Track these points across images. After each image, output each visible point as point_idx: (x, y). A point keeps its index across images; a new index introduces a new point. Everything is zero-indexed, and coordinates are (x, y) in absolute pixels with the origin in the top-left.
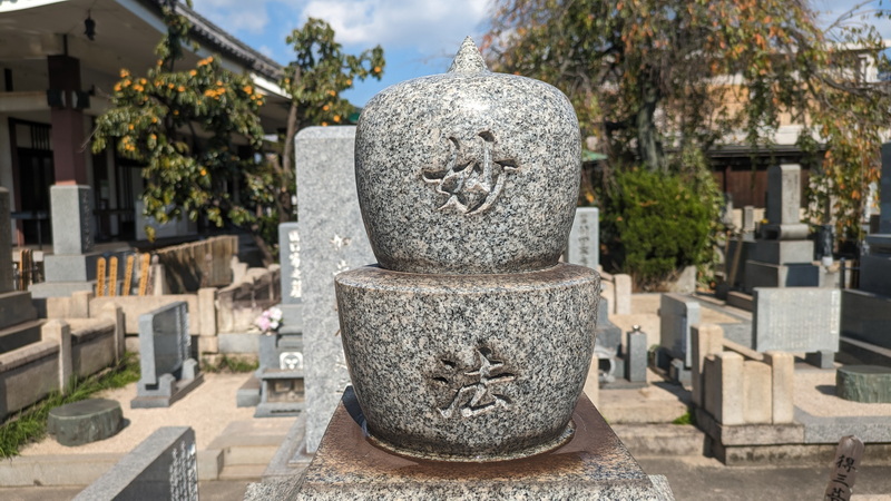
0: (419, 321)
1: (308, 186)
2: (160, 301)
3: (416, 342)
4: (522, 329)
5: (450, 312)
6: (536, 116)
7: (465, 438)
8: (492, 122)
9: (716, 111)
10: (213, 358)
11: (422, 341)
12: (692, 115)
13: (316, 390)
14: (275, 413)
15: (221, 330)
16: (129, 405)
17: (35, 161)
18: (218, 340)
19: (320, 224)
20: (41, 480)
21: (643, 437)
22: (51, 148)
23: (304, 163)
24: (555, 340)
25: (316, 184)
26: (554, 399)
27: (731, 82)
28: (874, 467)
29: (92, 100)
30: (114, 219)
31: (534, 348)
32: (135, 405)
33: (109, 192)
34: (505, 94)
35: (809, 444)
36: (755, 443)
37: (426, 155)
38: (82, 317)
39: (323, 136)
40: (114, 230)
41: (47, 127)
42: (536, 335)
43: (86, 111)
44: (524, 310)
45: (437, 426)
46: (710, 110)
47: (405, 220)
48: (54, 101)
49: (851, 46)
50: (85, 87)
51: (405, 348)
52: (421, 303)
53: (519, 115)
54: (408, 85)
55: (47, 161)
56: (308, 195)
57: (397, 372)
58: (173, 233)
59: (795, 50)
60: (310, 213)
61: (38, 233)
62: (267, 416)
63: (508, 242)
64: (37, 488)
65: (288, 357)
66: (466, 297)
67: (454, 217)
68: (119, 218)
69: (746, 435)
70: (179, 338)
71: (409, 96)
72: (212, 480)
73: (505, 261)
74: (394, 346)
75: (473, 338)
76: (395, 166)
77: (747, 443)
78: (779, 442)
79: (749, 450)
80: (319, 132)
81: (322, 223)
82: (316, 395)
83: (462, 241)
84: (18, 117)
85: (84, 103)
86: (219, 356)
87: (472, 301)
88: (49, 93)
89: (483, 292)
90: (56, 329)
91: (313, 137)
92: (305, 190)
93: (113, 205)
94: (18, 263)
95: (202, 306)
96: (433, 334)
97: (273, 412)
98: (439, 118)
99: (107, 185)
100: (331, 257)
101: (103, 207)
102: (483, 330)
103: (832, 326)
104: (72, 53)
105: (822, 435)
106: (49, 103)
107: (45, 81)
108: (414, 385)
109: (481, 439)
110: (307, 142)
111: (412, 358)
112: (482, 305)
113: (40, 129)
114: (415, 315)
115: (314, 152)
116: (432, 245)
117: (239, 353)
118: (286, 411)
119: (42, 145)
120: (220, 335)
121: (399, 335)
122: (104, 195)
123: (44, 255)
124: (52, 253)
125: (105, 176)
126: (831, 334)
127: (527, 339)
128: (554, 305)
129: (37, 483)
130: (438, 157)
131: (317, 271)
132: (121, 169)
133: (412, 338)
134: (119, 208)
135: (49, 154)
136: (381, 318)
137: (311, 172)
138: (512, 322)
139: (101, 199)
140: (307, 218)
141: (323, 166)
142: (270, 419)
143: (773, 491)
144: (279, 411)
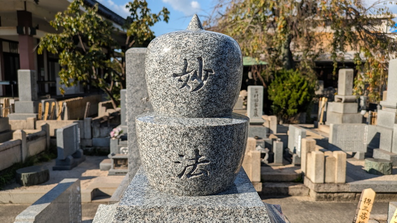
0: (169, 137)
1: (131, 74)
2: (67, 123)
3: (168, 147)
4: (213, 142)
5: (182, 134)
6: (222, 51)
7: (188, 187)
8: (203, 53)
9: (317, 44)
10: (90, 149)
11: (171, 146)
12: (307, 45)
13: (133, 164)
14: (117, 174)
15: (94, 136)
16: (52, 169)
17: (11, 58)
18: (92, 141)
19: (136, 91)
20: (12, 201)
21: (279, 188)
22: (19, 52)
23: (130, 64)
24: (227, 147)
25: (135, 73)
26: (227, 172)
27: (324, 31)
28: (379, 203)
29: (38, 32)
30: (46, 86)
31: (218, 150)
32: (54, 169)
33: (44, 73)
34: (209, 40)
35: (351, 192)
36: (328, 191)
37: (174, 66)
38: (32, 129)
39: (138, 52)
40: (47, 90)
41: (17, 43)
42: (219, 145)
43: (34, 36)
44: (214, 134)
45: (176, 182)
46: (315, 43)
47: (165, 94)
48: (20, 32)
49: (379, 17)
50: (34, 25)
51: (163, 149)
52: (170, 130)
53: (215, 50)
54: (168, 35)
55: (16, 59)
56: (131, 78)
57: (160, 159)
58: (73, 92)
59: (354, 17)
60: (132, 87)
61: (12, 91)
62: (114, 175)
63: (209, 105)
64: (10, 204)
65: (123, 149)
66: (189, 128)
67: (186, 93)
68: (49, 84)
69: (324, 188)
70: (75, 139)
71: (168, 40)
72: (88, 203)
73: (207, 112)
74: (159, 148)
75: (192, 145)
76: (161, 70)
77: (324, 191)
78: (339, 191)
79: (325, 194)
80: (136, 51)
81: (137, 91)
82: (133, 167)
83: (189, 104)
84: (3, 38)
85: (33, 33)
86: (93, 148)
87: (192, 130)
88: (17, 28)
89: (197, 126)
90: (20, 134)
91: (134, 52)
92: (130, 76)
93: (46, 79)
94: (2, 104)
95: (85, 125)
96: (175, 143)
97: (116, 173)
98: (180, 50)
99: (44, 70)
100: (141, 106)
101: (42, 80)
102: (197, 142)
103: (364, 141)
104: (28, 10)
105: (357, 188)
106: (18, 32)
107: (16, 22)
108: (167, 164)
109: (195, 188)
110: (131, 55)
111: (166, 153)
112: (196, 132)
113: (14, 44)
114: (167, 135)
115: (134, 59)
116: (176, 105)
117: (102, 147)
118: (122, 173)
119: (14, 51)
120: (93, 139)
121: (161, 143)
122: (42, 75)
123: (15, 101)
124: (18, 100)
125: (43, 66)
126: (364, 145)
127: (216, 146)
128: (228, 132)
129: (11, 202)
130: (179, 67)
131: (135, 112)
132: (50, 63)
133: (167, 145)
134: (49, 80)
135: (17, 55)
136: (153, 136)
137: (133, 68)
138: (209, 139)
139: (41, 77)
140: (131, 89)
141: (138, 66)
142: (115, 176)
143: (335, 212)
144: (119, 173)
